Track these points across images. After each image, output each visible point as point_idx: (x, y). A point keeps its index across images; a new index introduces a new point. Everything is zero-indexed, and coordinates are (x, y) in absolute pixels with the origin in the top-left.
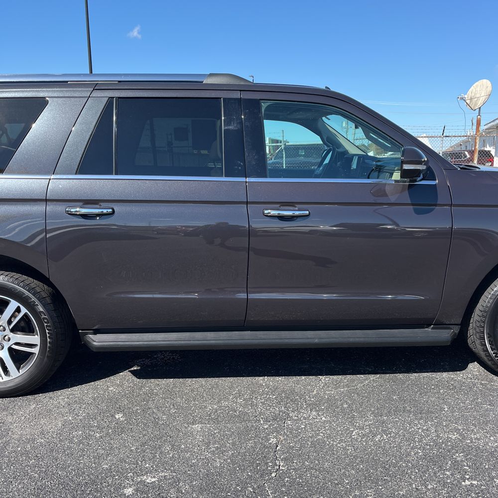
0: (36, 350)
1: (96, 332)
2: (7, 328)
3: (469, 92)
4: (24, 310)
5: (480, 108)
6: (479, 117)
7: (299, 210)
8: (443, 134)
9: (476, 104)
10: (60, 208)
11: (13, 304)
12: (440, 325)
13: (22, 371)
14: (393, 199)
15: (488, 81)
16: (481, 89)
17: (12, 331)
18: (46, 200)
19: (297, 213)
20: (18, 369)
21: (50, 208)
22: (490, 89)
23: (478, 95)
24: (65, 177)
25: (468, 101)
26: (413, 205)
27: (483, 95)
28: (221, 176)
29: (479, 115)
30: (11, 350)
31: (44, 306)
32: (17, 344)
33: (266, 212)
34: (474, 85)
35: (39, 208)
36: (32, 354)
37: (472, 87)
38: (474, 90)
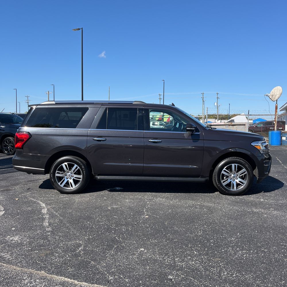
0: (81, 180)
1: (99, 175)
2: (73, 173)
3: (271, 93)
4: (78, 167)
5: (277, 100)
6: (276, 105)
7: (159, 140)
8: (248, 114)
9: (274, 99)
10: (91, 138)
11: (76, 166)
12: (203, 177)
13: (76, 186)
14: (186, 138)
15: (280, 87)
16: (277, 91)
17: (74, 174)
18: (87, 136)
19: (159, 141)
20: (75, 185)
21: (88, 138)
22: (281, 91)
23: (276, 94)
24: (93, 129)
25: (271, 97)
26: (192, 139)
27: (278, 94)
28: (137, 130)
29: (277, 104)
30: (73, 179)
31: (84, 166)
32: (75, 178)
33: (149, 140)
34: (274, 89)
35: (85, 138)
36: (80, 181)
37: (273, 90)
38: (274, 91)
